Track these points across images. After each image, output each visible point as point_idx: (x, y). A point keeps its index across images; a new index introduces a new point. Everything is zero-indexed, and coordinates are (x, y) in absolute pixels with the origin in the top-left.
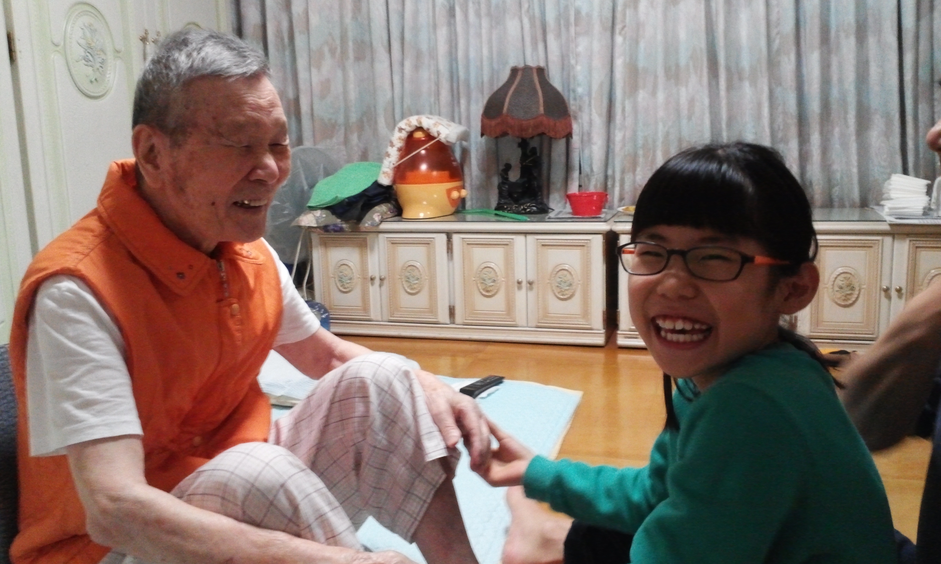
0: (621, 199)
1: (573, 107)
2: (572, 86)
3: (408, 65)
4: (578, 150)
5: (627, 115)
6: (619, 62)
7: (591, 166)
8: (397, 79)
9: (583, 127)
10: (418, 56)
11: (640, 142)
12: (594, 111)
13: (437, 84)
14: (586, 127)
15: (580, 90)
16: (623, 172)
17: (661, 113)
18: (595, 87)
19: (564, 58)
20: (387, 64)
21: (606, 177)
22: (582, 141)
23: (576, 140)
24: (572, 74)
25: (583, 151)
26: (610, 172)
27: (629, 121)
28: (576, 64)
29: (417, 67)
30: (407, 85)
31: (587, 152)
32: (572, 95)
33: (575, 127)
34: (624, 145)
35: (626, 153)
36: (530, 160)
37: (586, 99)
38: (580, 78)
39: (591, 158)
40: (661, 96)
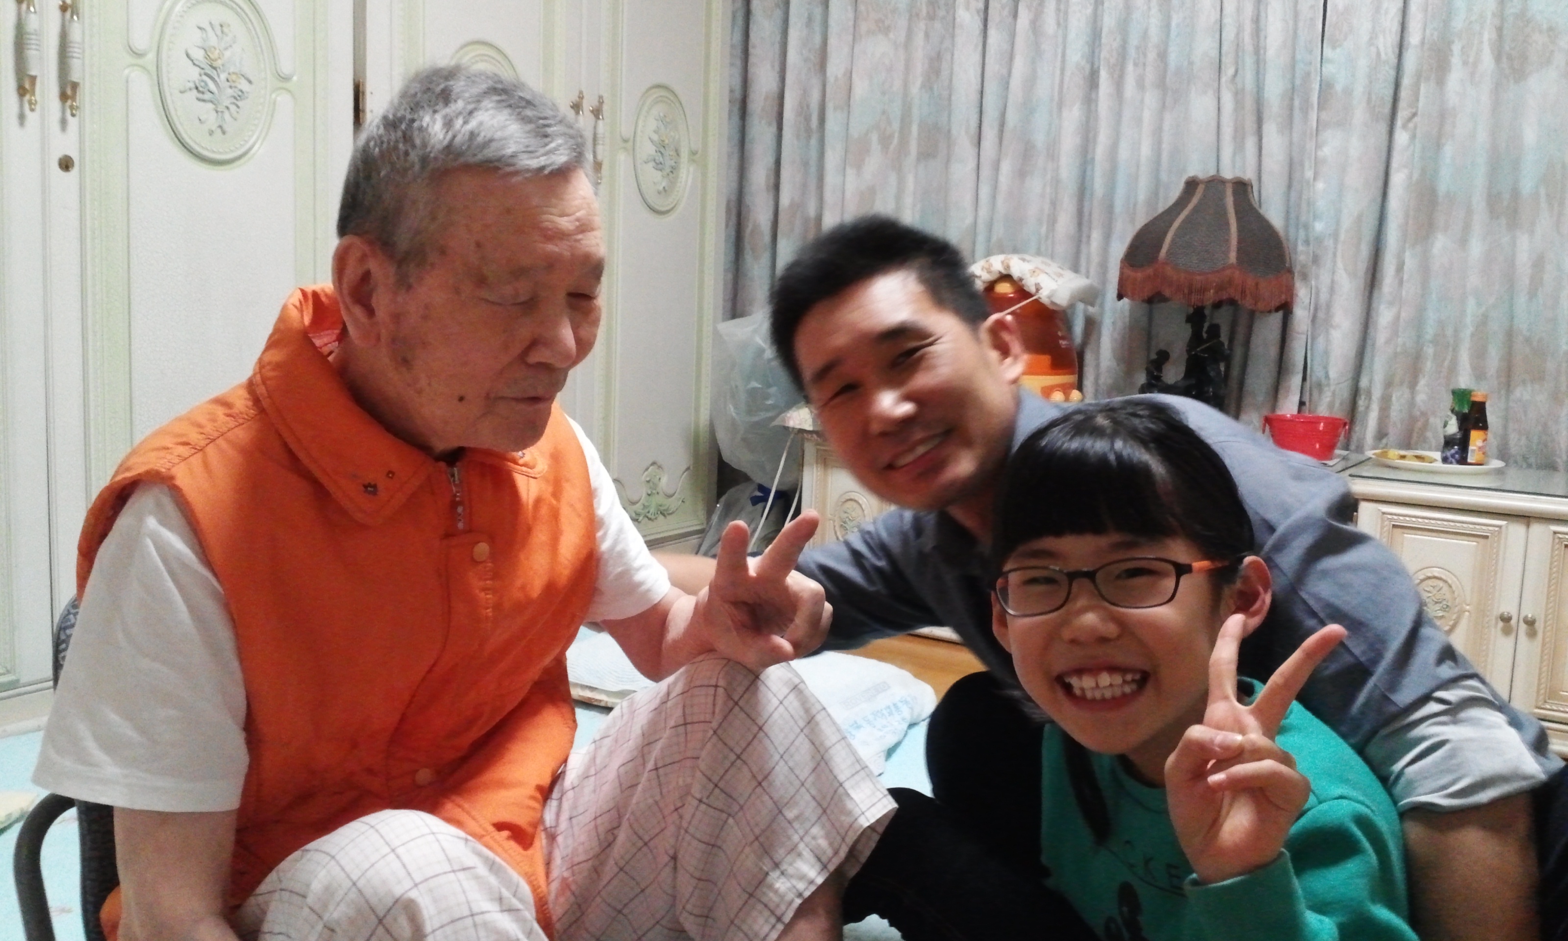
0: (1381, 435)
1: (1301, 255)
2: (1303, 218)
3: (1006, 167)
4: (1304, 337)
5: (1405, 277)
6: (1398, 179)
7: (1326, 368)
8: (985, 191)
9: (1317, 294)
10: (1027, 153)
11: (1430, 331)
12: (1340, 265)
13: (1054, 204)
14: (1324, 296)
15: (1319, 227)
16: (1389, 384)
17: (1474, 280)
18: (1347, 222)
19: (1292, 167)
20: (971, 164)
21: (1355, 393)
22: (1314, 319)
23: (1301, 314)
24: (1304, 197)
25: (1314, 338)
26: (1364, 383)
27: (1410, 290)
28: (1315, 179)
29: (1022, 174)
30: (1000, 201)
31: (1321, 341)
32: (1302, 234)
33: (1302, 293)
34: (1395, 333)
35: (1399, 350)
36: (1203, 347)
37: (1329, 243)
38: (1321, 204)
39: (1327, 353)
40: (1476, 248)
